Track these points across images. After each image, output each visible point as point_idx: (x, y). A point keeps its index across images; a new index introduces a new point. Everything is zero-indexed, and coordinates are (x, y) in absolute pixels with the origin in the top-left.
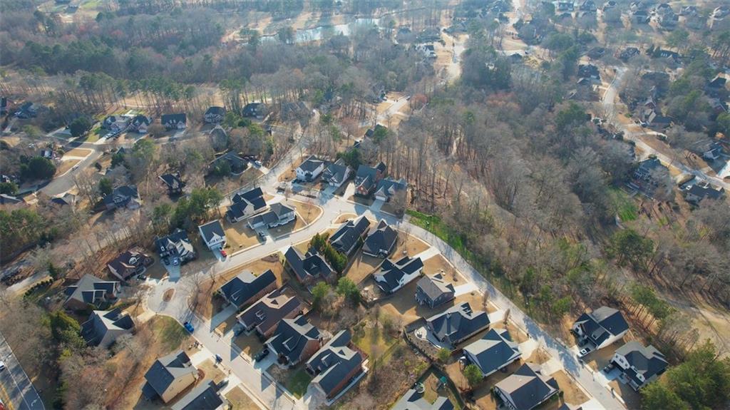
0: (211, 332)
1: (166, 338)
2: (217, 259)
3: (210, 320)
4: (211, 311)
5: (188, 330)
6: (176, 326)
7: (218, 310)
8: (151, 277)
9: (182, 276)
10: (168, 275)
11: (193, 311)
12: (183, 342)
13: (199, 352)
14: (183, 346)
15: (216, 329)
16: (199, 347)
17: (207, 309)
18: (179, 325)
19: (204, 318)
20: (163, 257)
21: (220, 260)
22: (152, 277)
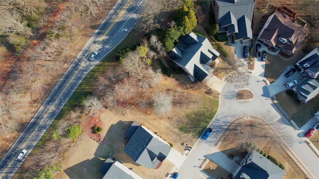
0: (205, 156)
1: (193, 116)
2: (300, 127)
3: (218, 151)
4: (228, 148)
5: (204, 133)
6: (208, 120)
7: (231, 155)
8: (266, 65)
9: (273, 99)
10: (271, 83)
11: (227, 129)
12: (190, 135)
13: (180, 154)
14: (186, 137)
15: (208, 160)
16: (187, 152)
17: (232, 142)
18: (208, 123)
19: (220, 143)
20: (296, 66)
21: (301, 131)
22: (267, 67)
